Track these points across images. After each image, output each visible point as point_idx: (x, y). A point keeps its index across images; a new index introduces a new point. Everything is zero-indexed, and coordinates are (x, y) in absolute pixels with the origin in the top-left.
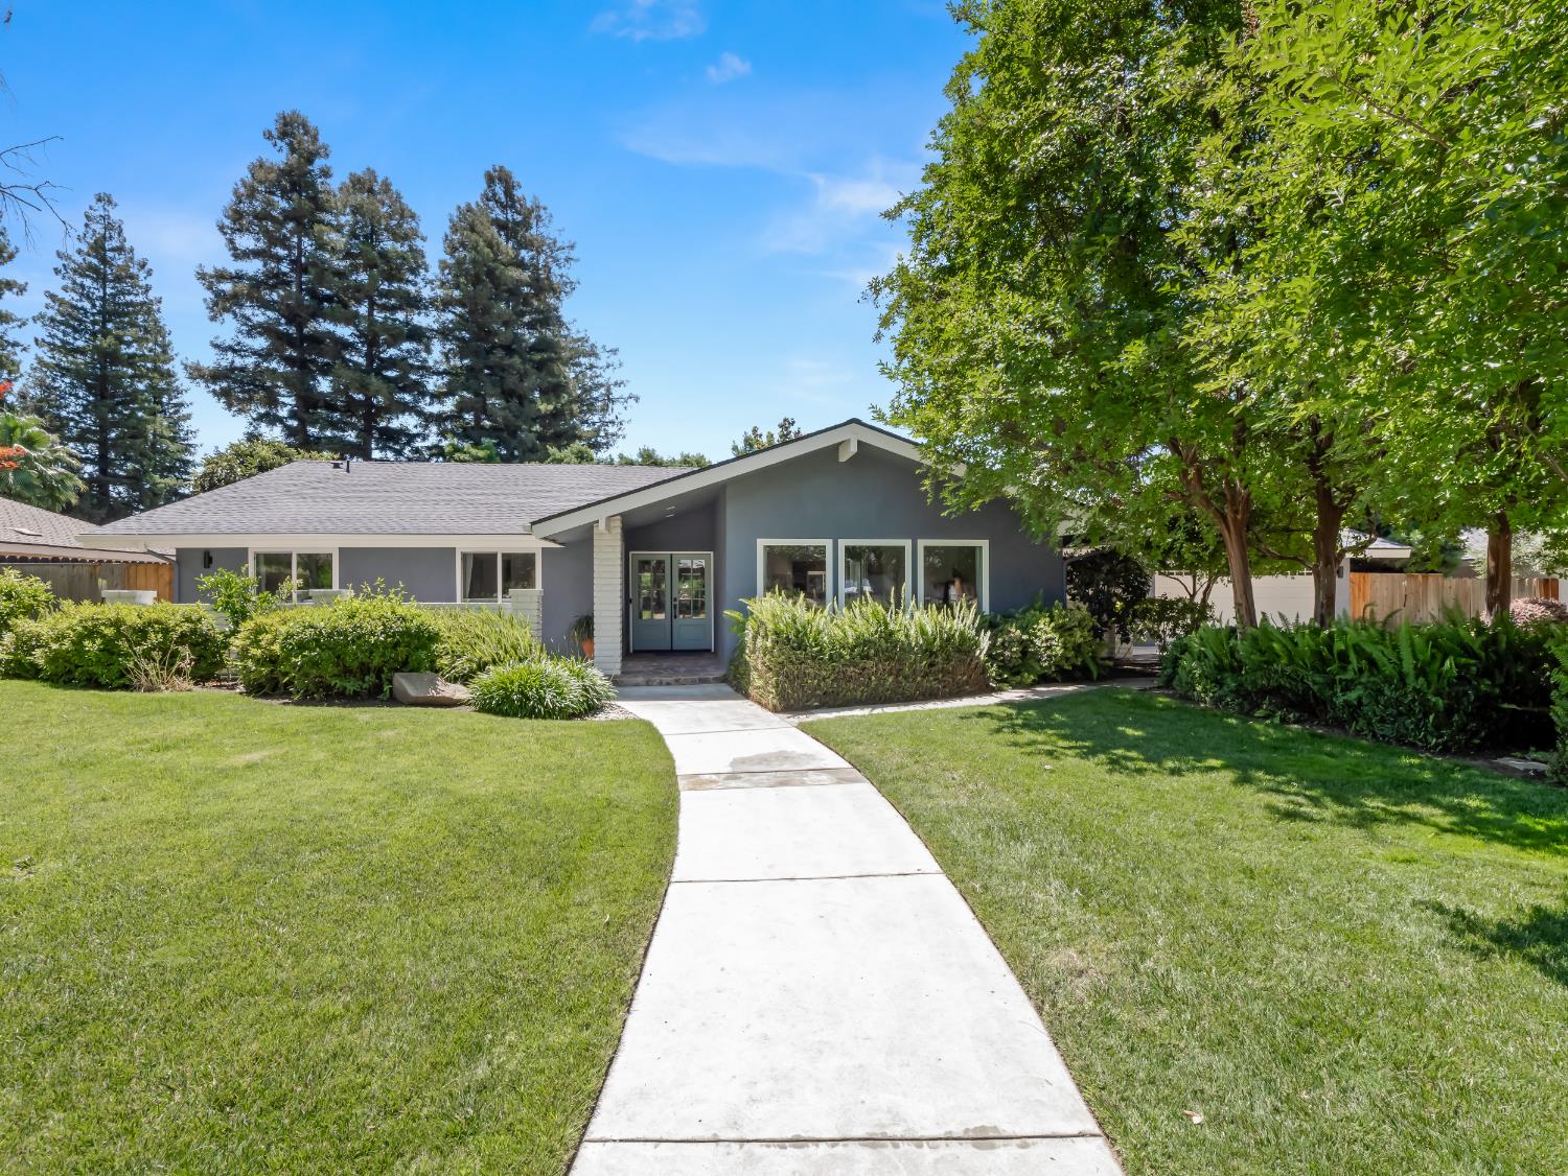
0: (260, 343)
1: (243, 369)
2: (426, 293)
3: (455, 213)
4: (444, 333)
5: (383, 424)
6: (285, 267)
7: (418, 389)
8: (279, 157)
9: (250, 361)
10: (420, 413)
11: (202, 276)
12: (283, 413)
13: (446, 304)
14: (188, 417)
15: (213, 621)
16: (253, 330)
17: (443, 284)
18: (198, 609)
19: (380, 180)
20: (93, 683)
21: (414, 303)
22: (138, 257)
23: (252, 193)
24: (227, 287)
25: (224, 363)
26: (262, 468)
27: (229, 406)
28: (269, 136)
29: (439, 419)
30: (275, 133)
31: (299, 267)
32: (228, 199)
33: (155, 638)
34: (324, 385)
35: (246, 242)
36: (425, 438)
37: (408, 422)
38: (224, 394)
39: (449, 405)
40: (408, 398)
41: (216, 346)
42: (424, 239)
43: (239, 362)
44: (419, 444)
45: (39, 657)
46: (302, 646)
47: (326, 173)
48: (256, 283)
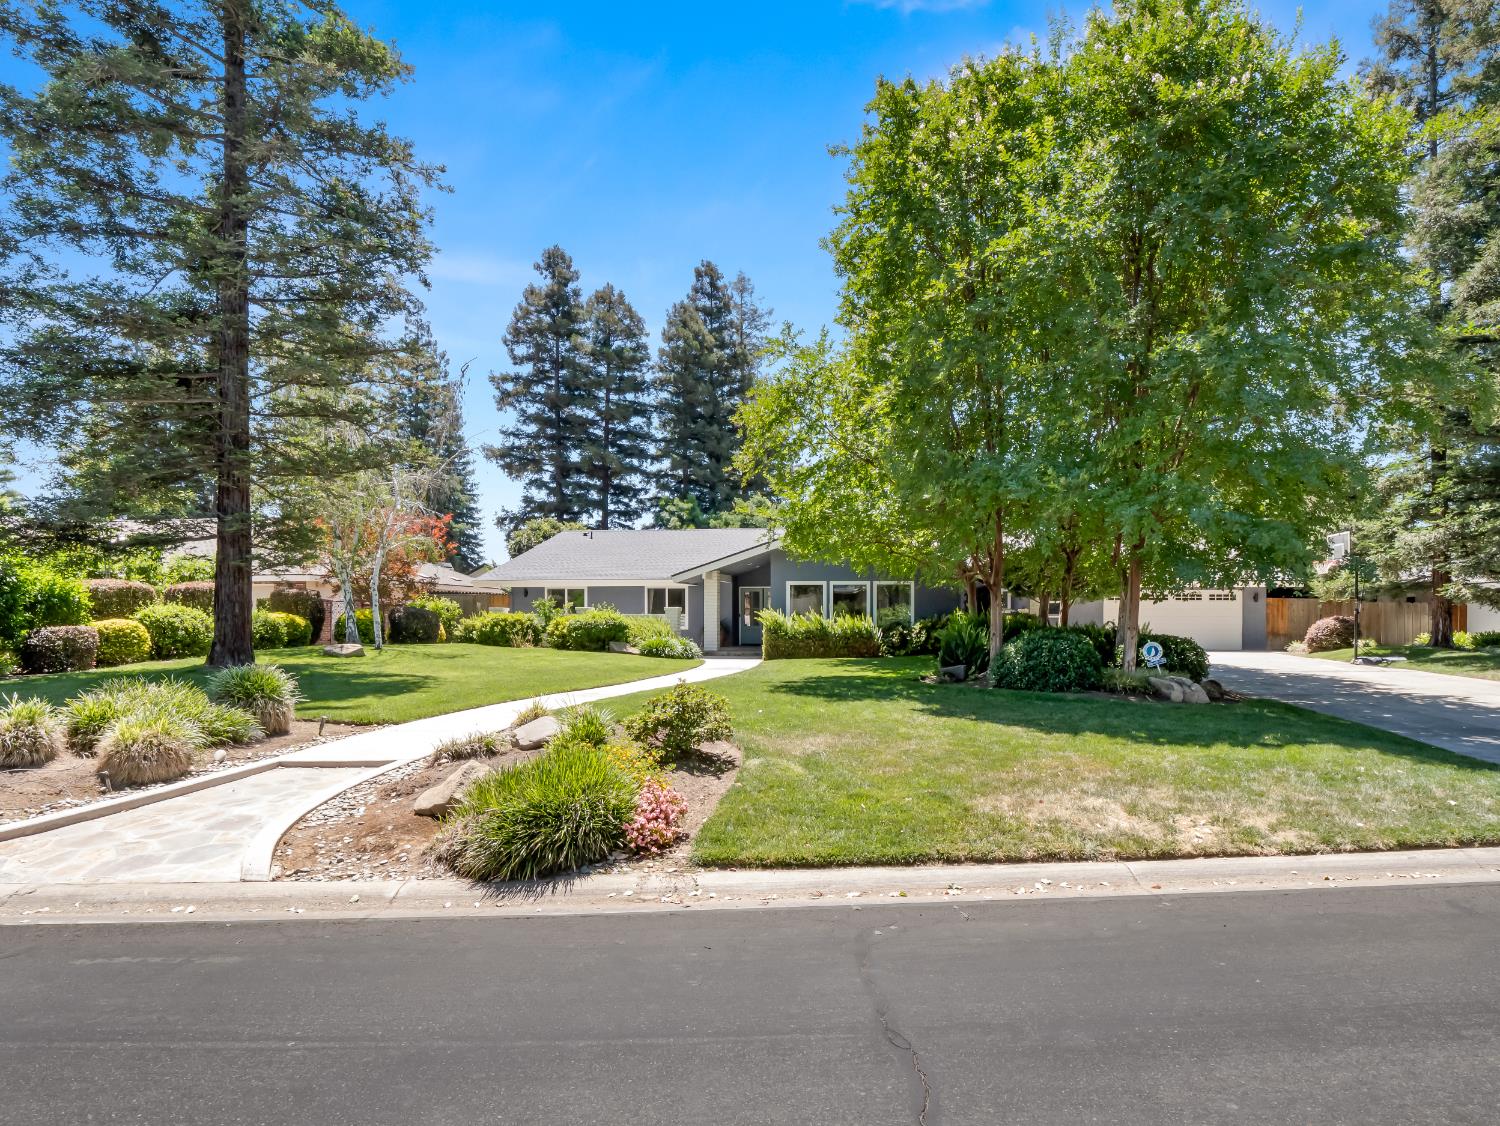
0: (532, 428)
1: (519, 448)
2: (649, 377)
3: (671, 310)
4: (661, 408)
5: (616, 482)
6: (547, 366)
7: (642, 454)
8: (544, 282)
9: (524, 442)
10: (644, 473)
11: (492, 379)
12: (546, 477)
13: (662, 384)
14: (473, 472)
15: (538, 622)
16: (528, 419)
17: (661, 370)
18: (532, 615)
19: (616, 293)
20: (496, 643)
21: (638, 387)
22: (440, 351)
23: (527, 313)
24: (509, 386)
25: (508, 444)
26: (546, 537)
27: (510, 474)
28: (537, 267)
29: (658, 475)
30: (542, 264)
31: (558, 364)
32: (509, 319)
33: (519, 627)
34: (575, 456)
35: (521, 350)
36: (646, 492)
37: (635, 480)
38: (508, 467)
39: (666, 464)
40: (635, 462)
41: (503, 432)
42: (647, 335)
43: (517, 443)
44: (642, 496)
45: (475, 634)
46: (575, 629)
47: (576, 293)
48: (529, 382)
